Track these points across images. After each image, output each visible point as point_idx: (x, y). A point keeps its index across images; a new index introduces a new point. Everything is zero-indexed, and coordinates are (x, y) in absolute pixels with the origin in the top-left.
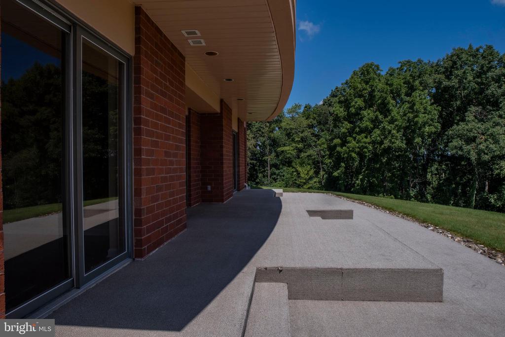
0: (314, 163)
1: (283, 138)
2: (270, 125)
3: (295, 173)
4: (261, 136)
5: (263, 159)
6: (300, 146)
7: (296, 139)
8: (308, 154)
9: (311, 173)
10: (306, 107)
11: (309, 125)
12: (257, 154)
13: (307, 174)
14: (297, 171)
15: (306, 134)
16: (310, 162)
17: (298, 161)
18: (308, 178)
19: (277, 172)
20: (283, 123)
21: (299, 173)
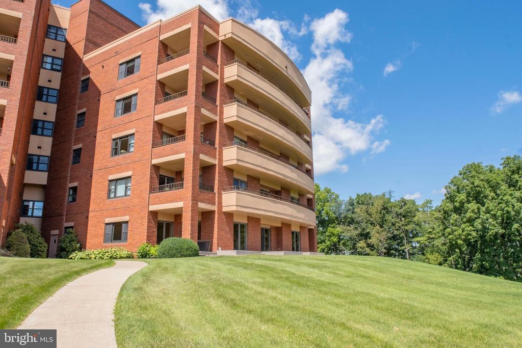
12: (393, 245)
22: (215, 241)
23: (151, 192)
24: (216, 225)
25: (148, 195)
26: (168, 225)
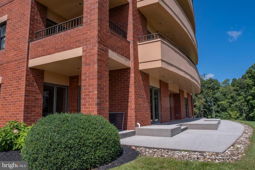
0: (239, 110)
1: (222, 97)
2: (213, 91)
3: (228, 115)
4: (208, 96)
5: (210, 108)
6: (231, 100)
7: (228, 97)
8: (235, 105)
9: (238, 115)
10: (233, 80)
11: (235, 89)
12: (206, 106)
13: (236, 115)
14: (229, 114)
15: (232, 94)
16: (237, 109)
17: (230, 109)
18: (236, 117)
19: (219, 115)
20: (220, 89)
21: (231, 115)
22: (131, 113)
23: (31, 39)
24: (132, 90)
25: (27, 44)
26: (61, 90)
